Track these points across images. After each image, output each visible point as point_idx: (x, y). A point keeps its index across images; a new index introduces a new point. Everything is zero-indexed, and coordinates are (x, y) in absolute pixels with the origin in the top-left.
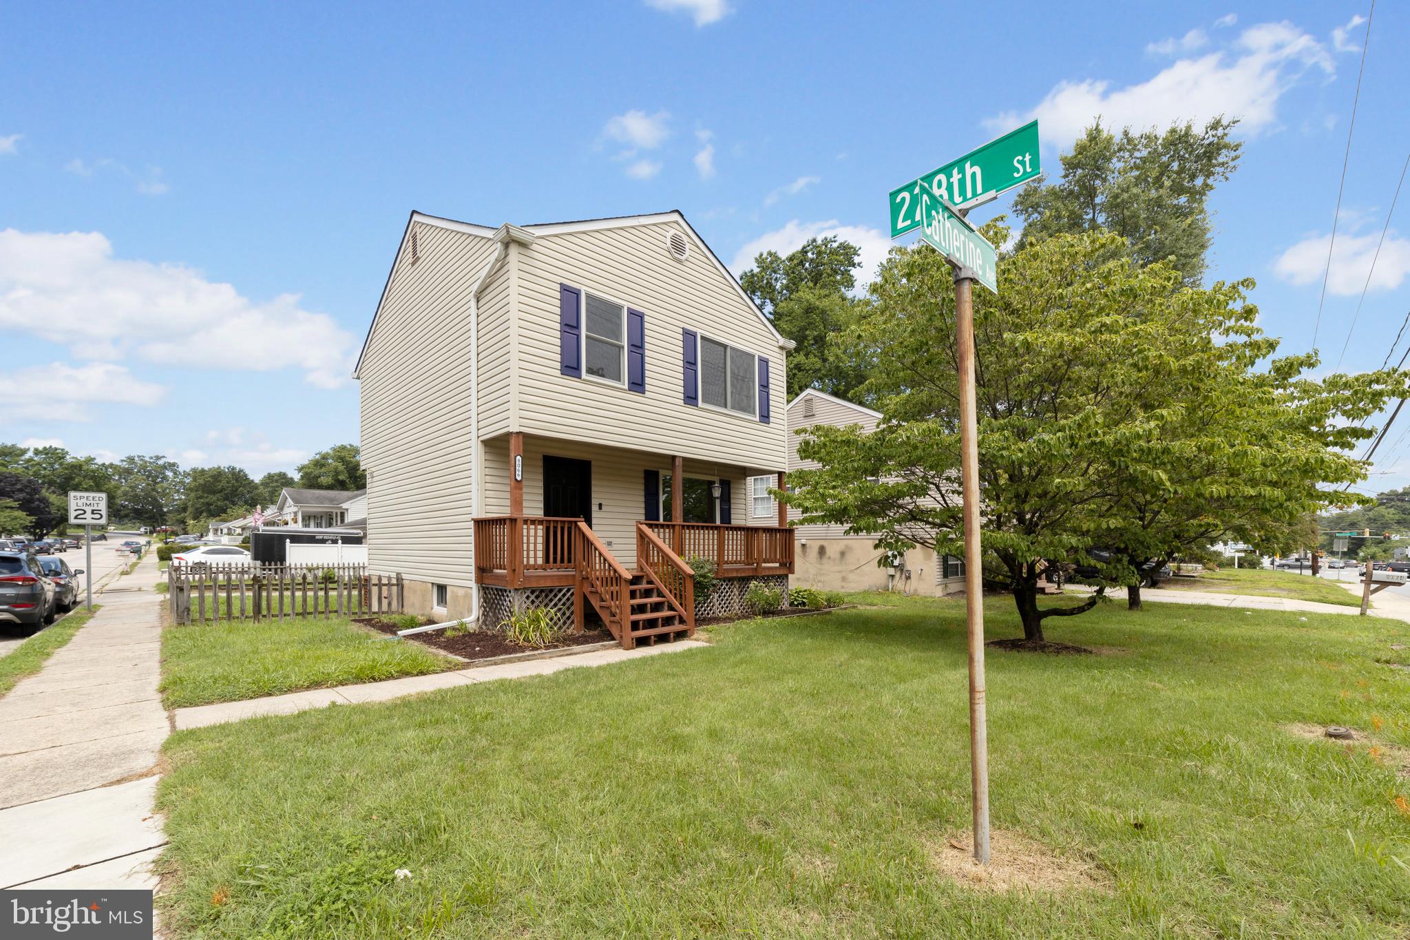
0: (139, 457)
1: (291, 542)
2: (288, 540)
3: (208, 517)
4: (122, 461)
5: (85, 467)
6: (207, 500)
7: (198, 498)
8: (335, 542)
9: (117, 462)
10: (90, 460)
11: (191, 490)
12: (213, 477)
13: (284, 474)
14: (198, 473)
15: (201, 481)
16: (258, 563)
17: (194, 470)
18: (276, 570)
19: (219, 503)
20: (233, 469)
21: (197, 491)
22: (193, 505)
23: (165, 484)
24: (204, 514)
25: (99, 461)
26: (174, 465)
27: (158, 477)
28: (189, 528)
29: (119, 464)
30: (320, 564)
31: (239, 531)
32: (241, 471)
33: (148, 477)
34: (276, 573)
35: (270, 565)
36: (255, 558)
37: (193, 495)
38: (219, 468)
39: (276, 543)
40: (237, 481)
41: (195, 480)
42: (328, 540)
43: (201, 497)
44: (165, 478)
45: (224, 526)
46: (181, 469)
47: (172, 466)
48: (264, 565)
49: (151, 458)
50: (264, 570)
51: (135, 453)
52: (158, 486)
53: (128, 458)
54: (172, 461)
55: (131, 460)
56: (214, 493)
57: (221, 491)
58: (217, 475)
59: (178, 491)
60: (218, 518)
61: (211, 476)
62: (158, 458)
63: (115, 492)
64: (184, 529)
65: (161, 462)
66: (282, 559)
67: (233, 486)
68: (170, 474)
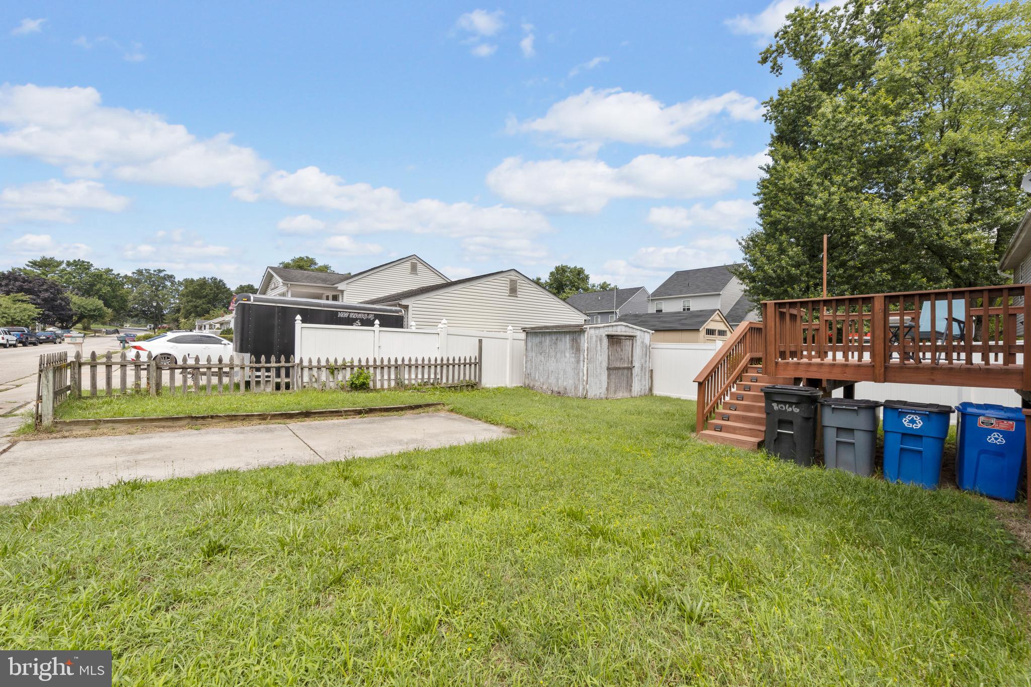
0: (146, 270)
1: (303, 321)
2: (298, 317)
3: (195, 317)
4: (133, 273)
5: (104, 277)
6: (195, 304)
7: (188, 302)
8: (368, 323)
9: (130, 274)
10: (109, 271)
11: (183, 295)
12: (200, 285)
13: (252, 286)
14: (189, 282)
15: (191, 289)
16: (247, 356)
17: (186, 280)
18: (278, 370)
19: (204, 306)
20: (215, 279)
21: (188, 296)
22: (184, 308)
23: (165, 292)
24: (193, 315)
25: (115, 272)
26: (172, 276)
27: (159, 286)
28: (181, 325)
29: (131, 275)
30: (348, 360)
31: (218, 326)
32: (221, 281)
33: (153, 286)
34: (278, 375)
35: (268, 361)
36: (242, 349)
37: (184, 299)
38: (205, 278)
39: (276, 322)
40: (218, 289)
41: (186, 287)
42: (356, 319)
43: (191, 301)
44: (165, 287)
45: (207, 323)
46: (176, 280)
47: (171, 277)
48: (258, 361)
49: (155, 271)
50: (258, 370)
51: (143, 266)
52: (159, 293)
53: (138, 271)
54: (170, 274)
55: (140, 272)
56: (200, 298)
57: (205, 297)
58: (203, 283)
59: (174, 297)
60: (203, 318)
61: (198, 285)
62: (160, 271)
63: (127, 296)
64: (177, 326)
65: (162, 274)
66: (288, 350)
67: (215, 292)
68: (168, 284)
